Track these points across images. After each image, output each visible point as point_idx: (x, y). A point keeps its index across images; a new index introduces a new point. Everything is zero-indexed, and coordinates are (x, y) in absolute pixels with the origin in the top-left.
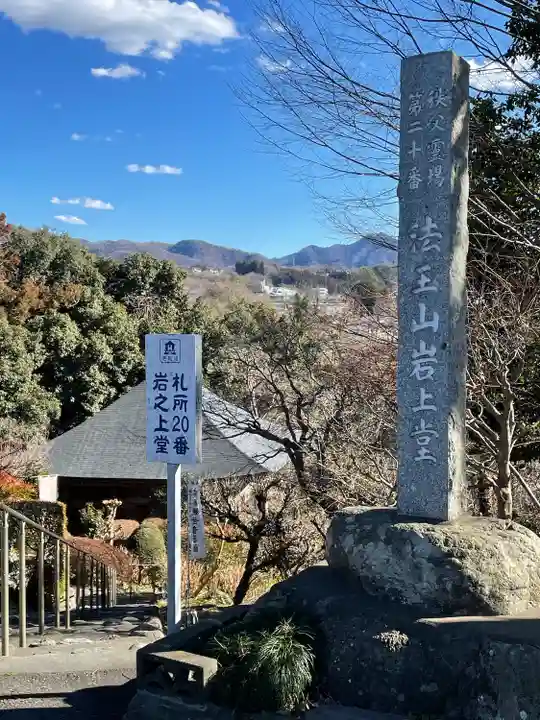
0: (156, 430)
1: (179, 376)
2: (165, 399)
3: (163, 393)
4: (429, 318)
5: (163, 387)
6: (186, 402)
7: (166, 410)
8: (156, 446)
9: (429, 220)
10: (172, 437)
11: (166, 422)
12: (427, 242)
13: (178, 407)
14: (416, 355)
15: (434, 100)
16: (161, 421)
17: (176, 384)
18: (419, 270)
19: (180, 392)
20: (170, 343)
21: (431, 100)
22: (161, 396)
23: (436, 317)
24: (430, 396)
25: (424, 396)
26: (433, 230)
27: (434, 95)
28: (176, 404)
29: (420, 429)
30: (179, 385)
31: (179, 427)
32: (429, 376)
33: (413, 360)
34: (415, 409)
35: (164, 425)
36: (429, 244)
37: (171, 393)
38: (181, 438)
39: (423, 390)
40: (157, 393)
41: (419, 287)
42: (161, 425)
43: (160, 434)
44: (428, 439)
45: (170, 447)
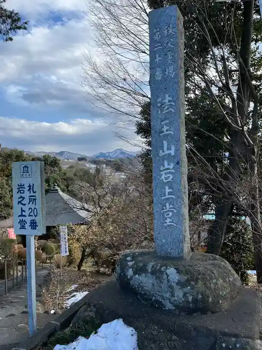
0: (19, 216)
1: (32, 185)
2: (24, 198)
3: (23, 195)
4: (169, 149)
5: (22, 192)
6: (35, 199)
7: (25, 205)
8: (19, 226)
9: (167, 96)
10: (28, 219)
11: (24, 211)
12: (166, 107)
13: (31, 203)
14: (162, 168)
15: (168, 31)
16: (22, 211)
17: (29, 190)
18: (163, 123)
19: (32, 194)
20: (25, 166)
21: (166, 32)
22: (21, 197)
23: (173, 148)
24: (171, 190)
25: (167, 190)
26: (169, 101)
27: (167, 29)
28: (30, 201)
29: (166, 208)
30: (31, 190)
31: (31, 214)
32: (170, 179)
33: (161, 171)
34: (163, 198)
35: (24, 213)
36: (168, 109)
37: (27, 194)
38: (33, 220)
39: (167, 188)
40: (19, 195)
41: (163, 132)
42: (22, 213)
43: (21, 218)
44: (171, 214)
45: (27, 226)
